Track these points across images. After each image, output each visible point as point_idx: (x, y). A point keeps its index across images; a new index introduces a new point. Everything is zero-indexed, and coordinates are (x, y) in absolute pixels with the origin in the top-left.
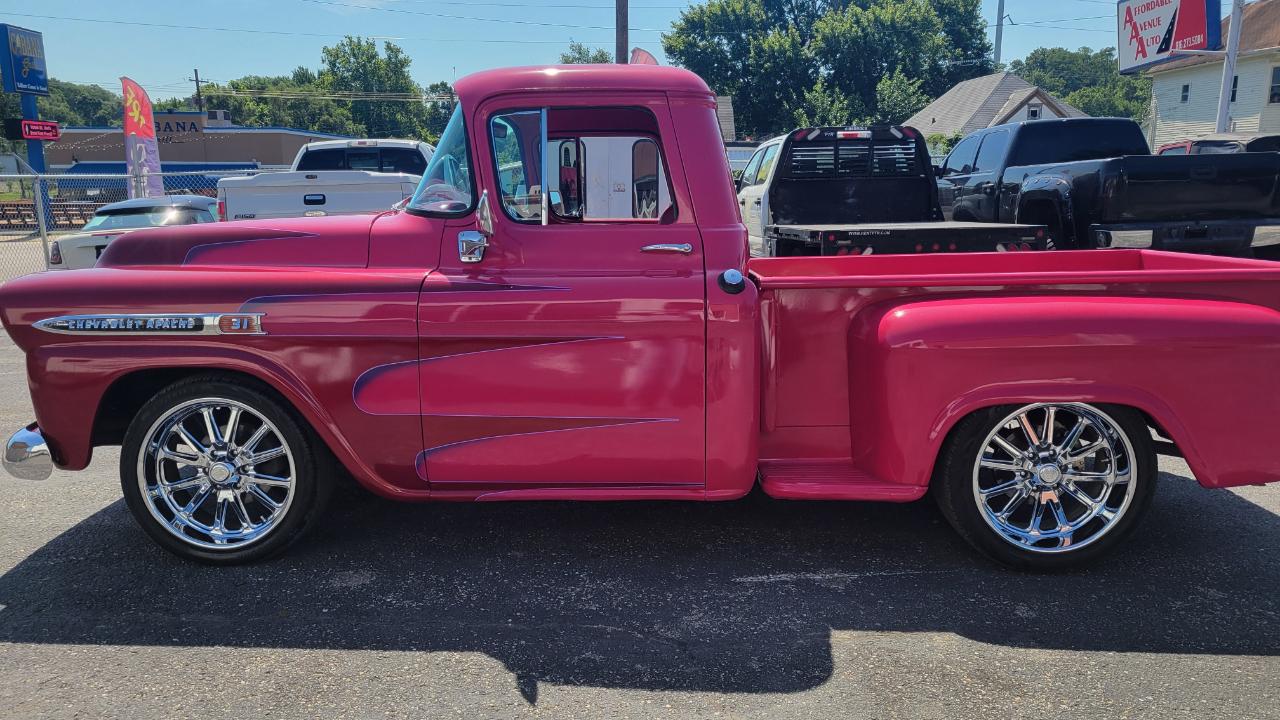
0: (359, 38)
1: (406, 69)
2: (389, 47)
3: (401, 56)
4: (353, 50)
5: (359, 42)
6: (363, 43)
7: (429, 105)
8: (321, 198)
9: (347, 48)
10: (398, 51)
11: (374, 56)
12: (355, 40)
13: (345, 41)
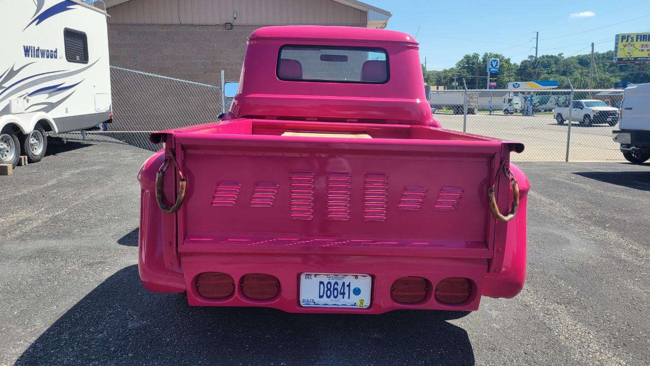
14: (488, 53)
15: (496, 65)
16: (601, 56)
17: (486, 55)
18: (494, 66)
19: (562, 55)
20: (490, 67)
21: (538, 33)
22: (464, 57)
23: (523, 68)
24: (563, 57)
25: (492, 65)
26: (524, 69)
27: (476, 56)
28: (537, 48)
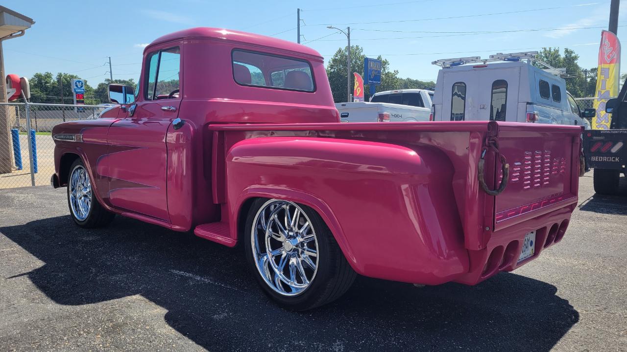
0: (550, 49)
1: (576, 62)
2: (567, 51)
3: (573, 55)
4: (546, 54)
5: (550, 51)
6: (552, 50)
7: (589, 80)
8: (347, 114)
9: (543, 54)
10: (572, 52)
11: (558, 56)
12: (548, 49)
13: (542, 50)
14: (63, 74)
15: (82, 87)
16: (167, 84)
17: (60, 75)
18: (80, 87)
19: (133, 81)
20: (75, 87)
21: (110, 58)
22: (35, 76)
23: (101, 90)
24: (134, 83)
25: (77, 86)
26: (102, 92)
27: (48, 76)
28: (111, 72)
